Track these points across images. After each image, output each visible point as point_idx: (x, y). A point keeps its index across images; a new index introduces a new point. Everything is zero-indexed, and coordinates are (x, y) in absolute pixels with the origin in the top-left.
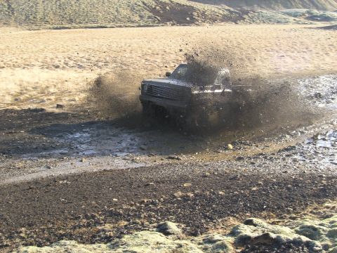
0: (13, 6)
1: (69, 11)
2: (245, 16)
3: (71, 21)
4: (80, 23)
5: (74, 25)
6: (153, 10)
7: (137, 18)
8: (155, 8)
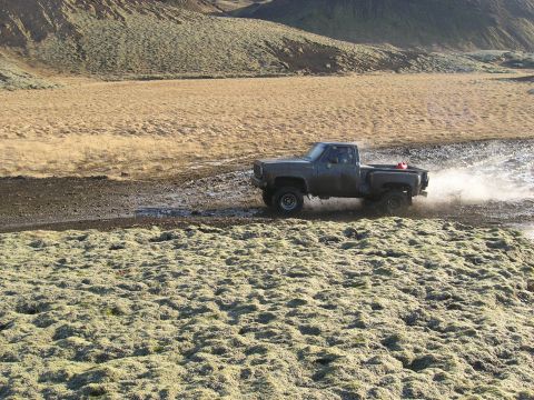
0: (83, 47)
1: (161, 54)
2: (413, 62)
3: (163, 69)
4: (176, 71)
5: (168, 74)
6: (279, 53)
7: (256, 65)
8: (283, 50)
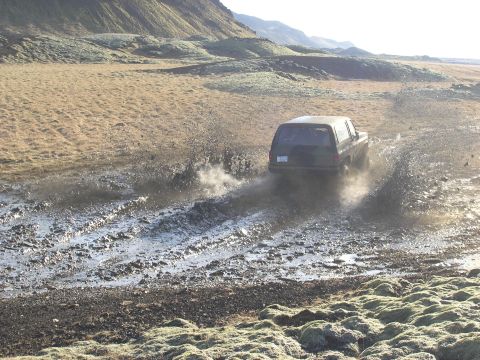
2: (17, 47)
